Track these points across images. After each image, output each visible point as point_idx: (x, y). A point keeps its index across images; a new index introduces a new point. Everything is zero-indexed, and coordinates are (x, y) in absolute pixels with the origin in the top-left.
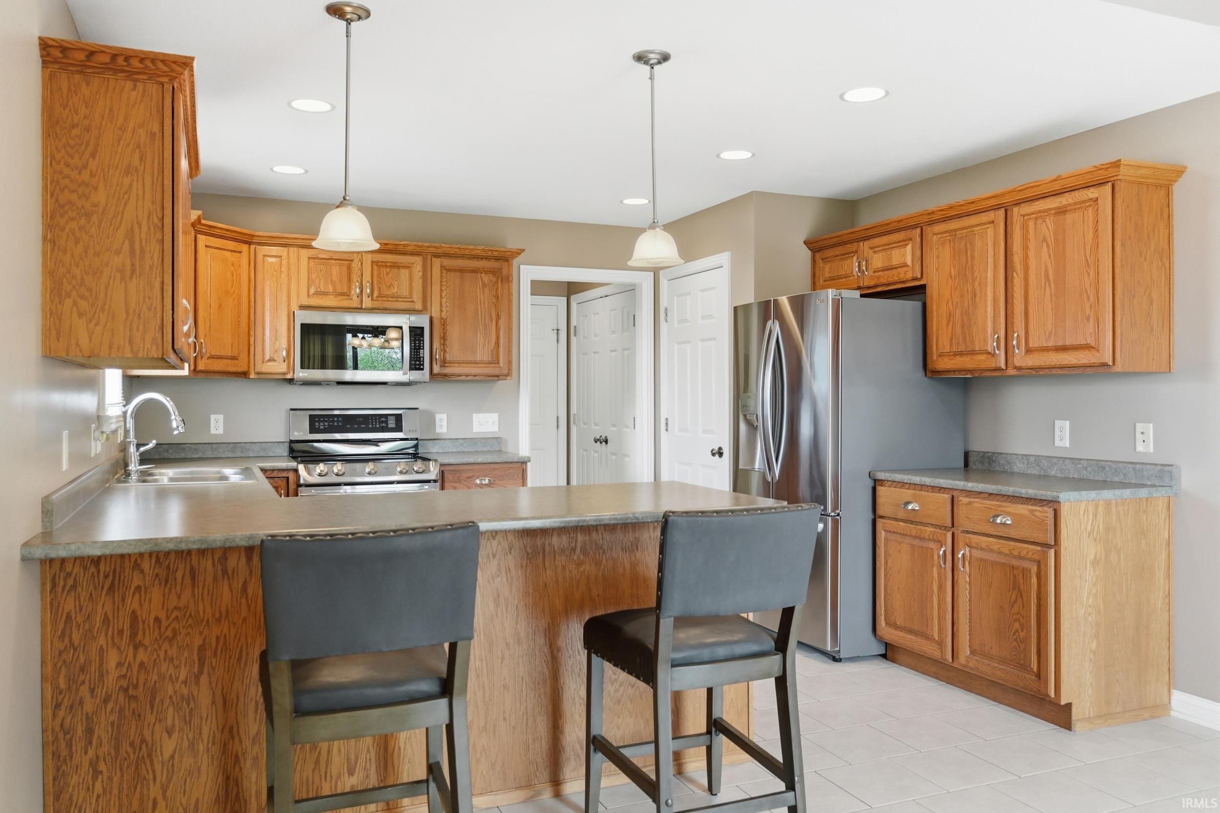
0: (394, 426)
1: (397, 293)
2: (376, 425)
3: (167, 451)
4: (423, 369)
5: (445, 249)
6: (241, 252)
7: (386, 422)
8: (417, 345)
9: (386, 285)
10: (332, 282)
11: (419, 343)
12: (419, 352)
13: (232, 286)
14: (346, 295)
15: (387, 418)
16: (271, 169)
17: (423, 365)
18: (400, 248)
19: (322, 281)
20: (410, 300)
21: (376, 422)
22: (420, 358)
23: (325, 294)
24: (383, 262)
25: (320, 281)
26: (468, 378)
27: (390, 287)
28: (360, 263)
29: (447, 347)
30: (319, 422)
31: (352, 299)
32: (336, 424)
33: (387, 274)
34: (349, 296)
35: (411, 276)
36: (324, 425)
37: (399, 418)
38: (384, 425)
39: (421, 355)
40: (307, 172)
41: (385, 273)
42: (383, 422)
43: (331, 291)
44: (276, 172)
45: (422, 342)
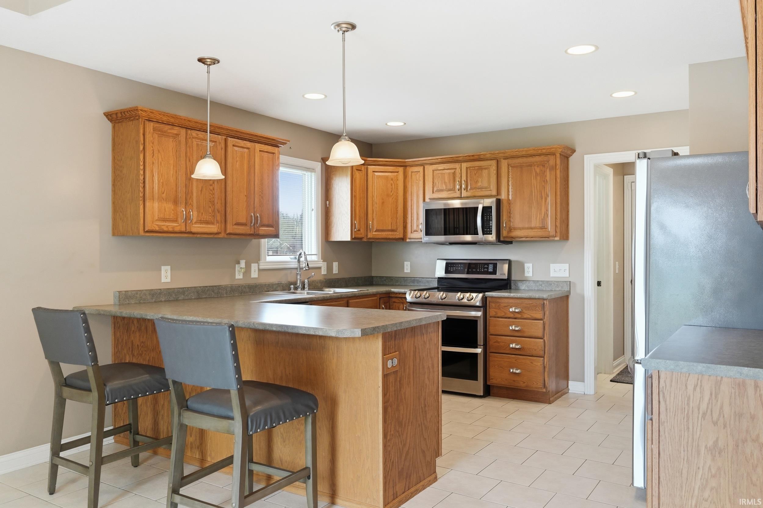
0: (492, 270)
1: (480, 185)
2: (481, 270)
3: (385, 280)
4: (491, 234)
5: (509, 153)
6: (398, 172)
7: (488, 268)
8: (488, 218)
9: (474, 181)
10: (445, 183)
11: (490, 217)
12: (490, 222)
13: (392, 191)
14: (453, 189)
15: (488, 266)
16: (386, 124)
17: (492, 231)
18: (482, 157)
19: (440, 183)
20: (489, 189)
21: (482, 268)
22: (490, 226)
23: (442, 190)
24: (473, 167)
25: (439, 183)
26: (527, 239)
27: (477, 182)
28: (460, 170)
29: (512, 218)
30: (451, 267)
31: (456, 192)
32: (459, 268)
33: (475, 174)
34: (454, 190)
35: (489, 174)
36: (453, 269)
37: (495, 266)
38: (486, 270)
39: (491, 225)
40: (405, 124)
41: (474, 174)
42: (486, 268)
43: (445, 189)
44: (389, 125)
45: (491, 216)
